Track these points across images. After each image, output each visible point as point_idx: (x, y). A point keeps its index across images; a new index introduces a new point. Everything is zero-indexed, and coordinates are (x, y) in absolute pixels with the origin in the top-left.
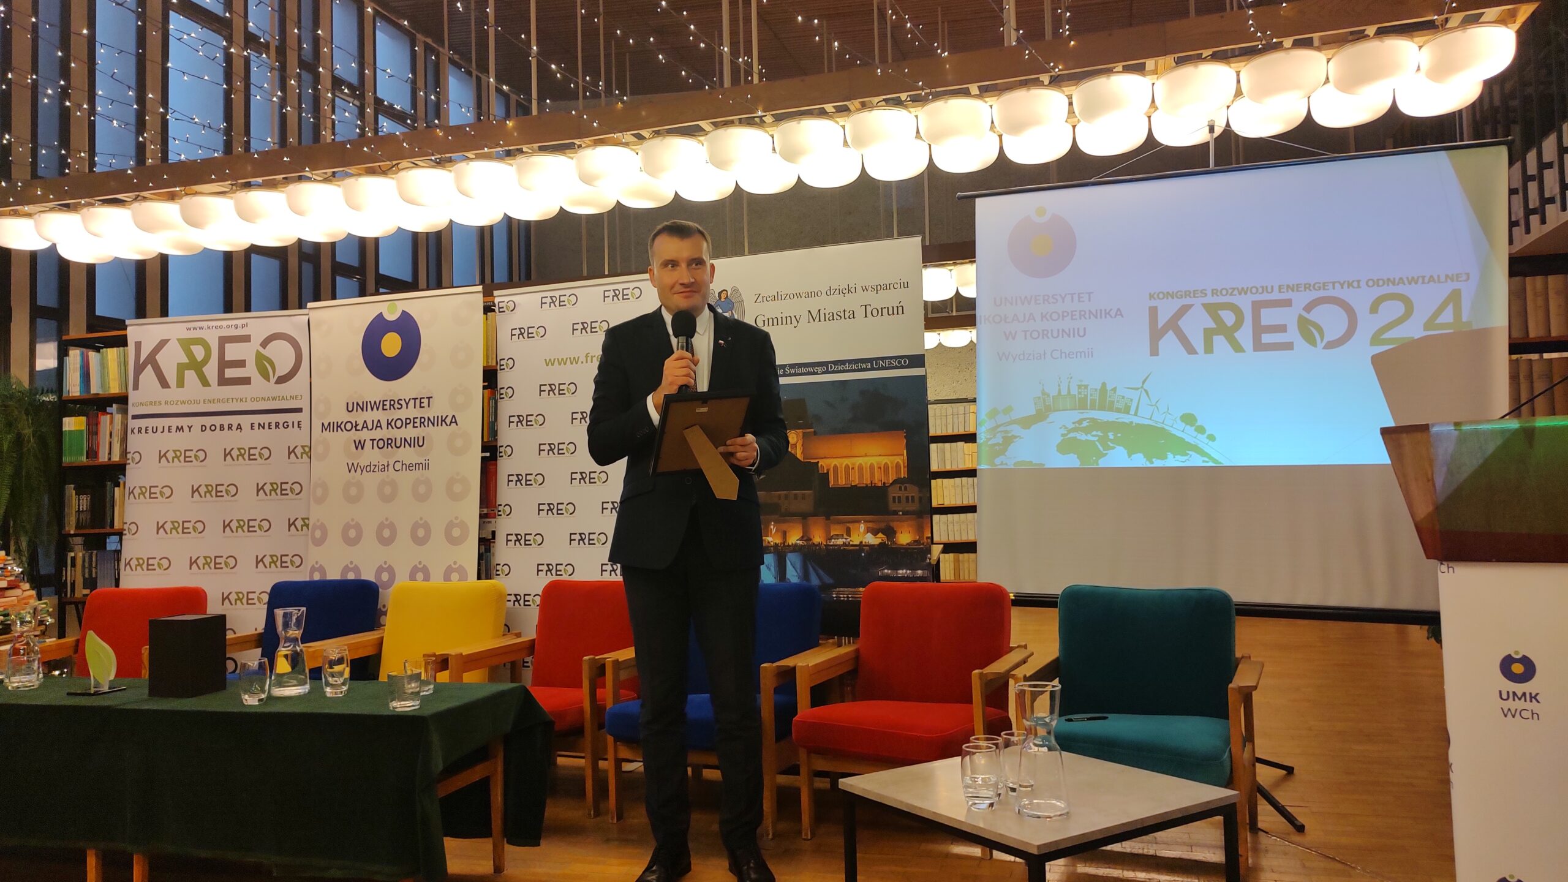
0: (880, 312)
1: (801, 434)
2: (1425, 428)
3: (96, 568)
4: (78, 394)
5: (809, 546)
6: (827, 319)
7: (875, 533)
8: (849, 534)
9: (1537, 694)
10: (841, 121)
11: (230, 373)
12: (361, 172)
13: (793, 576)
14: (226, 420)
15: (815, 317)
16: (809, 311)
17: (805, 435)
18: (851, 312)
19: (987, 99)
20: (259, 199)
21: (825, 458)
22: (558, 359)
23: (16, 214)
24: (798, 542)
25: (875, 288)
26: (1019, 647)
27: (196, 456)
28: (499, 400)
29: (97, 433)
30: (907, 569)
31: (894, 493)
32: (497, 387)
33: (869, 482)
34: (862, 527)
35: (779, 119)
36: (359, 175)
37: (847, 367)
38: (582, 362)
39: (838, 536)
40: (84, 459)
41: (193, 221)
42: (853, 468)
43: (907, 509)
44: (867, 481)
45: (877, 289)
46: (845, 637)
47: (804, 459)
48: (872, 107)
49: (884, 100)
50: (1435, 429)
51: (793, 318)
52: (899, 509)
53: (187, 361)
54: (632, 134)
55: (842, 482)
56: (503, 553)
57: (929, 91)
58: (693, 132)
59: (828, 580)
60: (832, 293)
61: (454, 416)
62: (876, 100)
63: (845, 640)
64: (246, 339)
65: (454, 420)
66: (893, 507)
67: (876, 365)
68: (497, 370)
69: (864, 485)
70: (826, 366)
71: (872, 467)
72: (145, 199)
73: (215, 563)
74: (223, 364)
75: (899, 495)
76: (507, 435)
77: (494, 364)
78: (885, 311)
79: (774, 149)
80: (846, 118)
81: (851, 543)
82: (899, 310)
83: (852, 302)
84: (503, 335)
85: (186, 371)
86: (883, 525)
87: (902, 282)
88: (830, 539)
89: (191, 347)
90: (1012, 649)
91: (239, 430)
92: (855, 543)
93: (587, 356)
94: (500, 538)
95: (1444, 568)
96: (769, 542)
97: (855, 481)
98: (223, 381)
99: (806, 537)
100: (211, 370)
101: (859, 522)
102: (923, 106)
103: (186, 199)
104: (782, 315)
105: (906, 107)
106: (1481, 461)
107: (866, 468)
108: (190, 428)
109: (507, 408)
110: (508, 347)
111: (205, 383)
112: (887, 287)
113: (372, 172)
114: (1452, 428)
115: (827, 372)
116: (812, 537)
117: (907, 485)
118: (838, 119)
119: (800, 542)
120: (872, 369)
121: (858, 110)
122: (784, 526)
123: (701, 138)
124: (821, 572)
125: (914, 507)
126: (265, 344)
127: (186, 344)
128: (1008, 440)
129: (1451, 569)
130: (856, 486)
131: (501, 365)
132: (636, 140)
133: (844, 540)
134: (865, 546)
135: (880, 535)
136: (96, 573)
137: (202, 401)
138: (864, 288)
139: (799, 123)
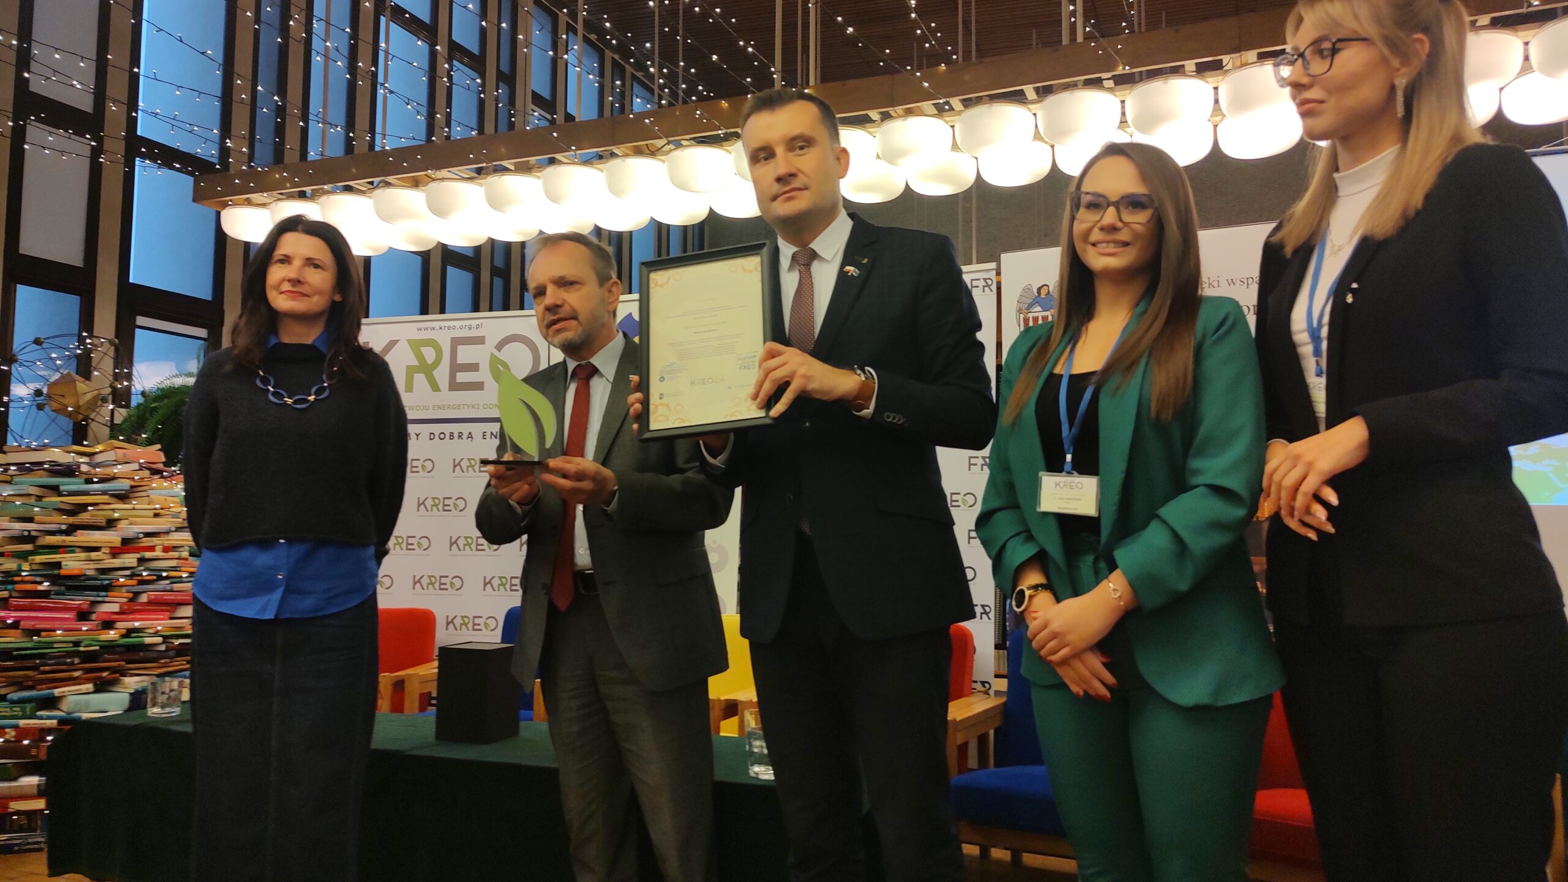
10: (1211, 81)
11: (462, 377)
12: (629, 152)
14: (455, 428)
20: (512, 184)
23: (249, 203)
25: (1245, 281)
27: (423, 466)
36: (626, 155)
41: (438, 210)
53: (417, 364)
58: (1016, 99)
62: (1251, 55)
64: (480, 340)
72: (388, 184)
73: (440, 583)
74: (456, 367)
80: (1220, 78)
85: (415, 375)
89: (421, 348)
91: (470, 439)
98: (454, 386)
100: (442, 374)
103: (433, 185)
108: (418, 435)
111: (435, 387)
113: (639, 152)
118: (1205, 79)
126: (500, 346)
127: (416, 346)
137: (431, 408)
138: (1230, 281)
139: (1166, 83)
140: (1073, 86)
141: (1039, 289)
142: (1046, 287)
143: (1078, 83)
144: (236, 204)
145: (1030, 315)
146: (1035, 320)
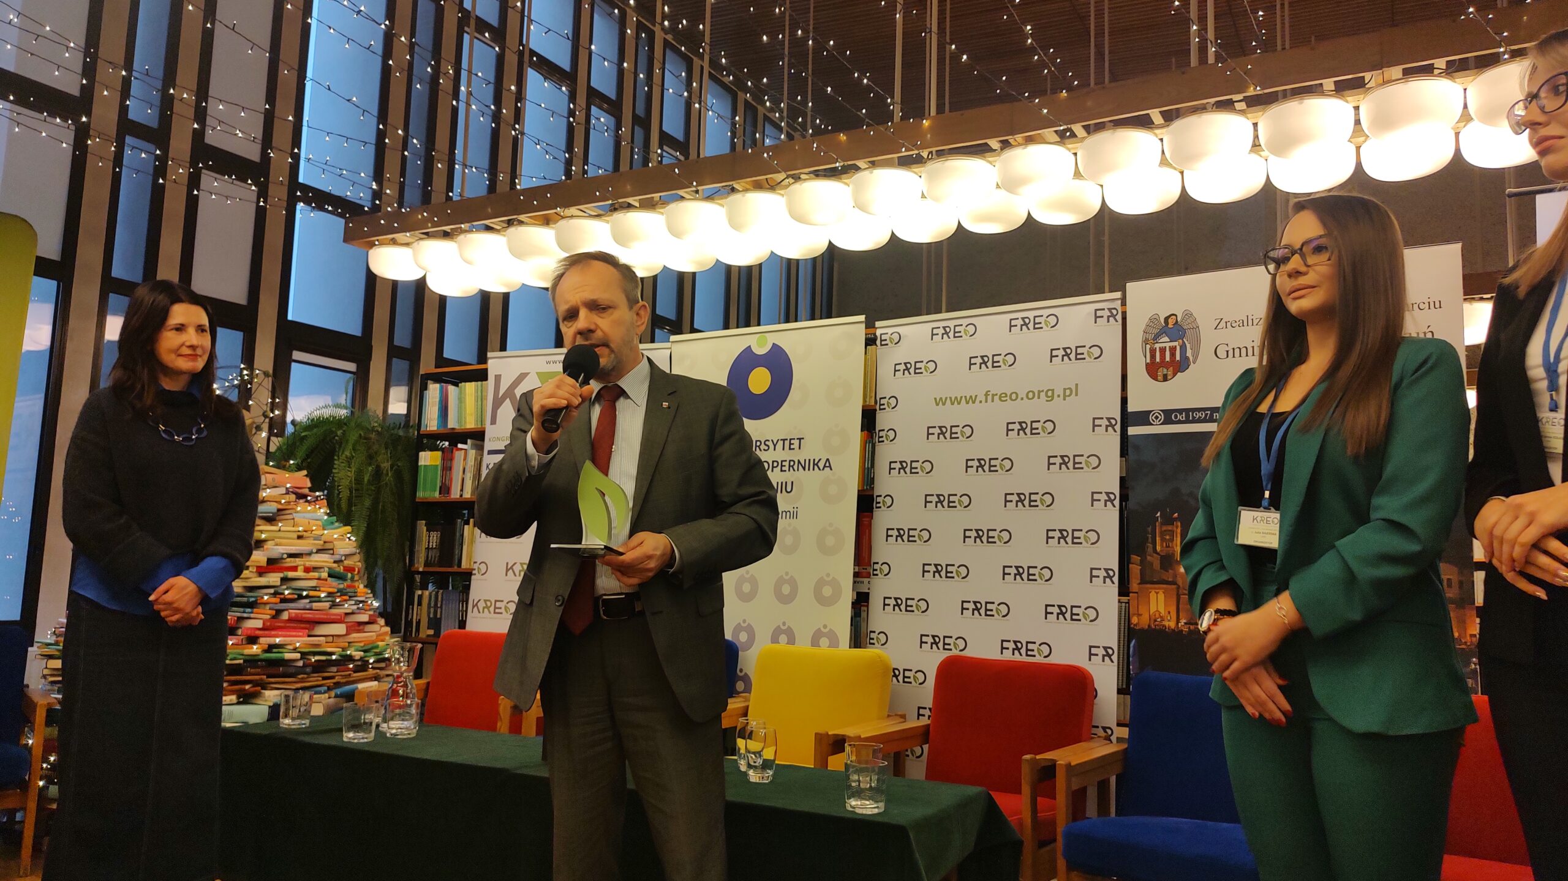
3: (441, 607)
4: (435, 428)
10: (1351, 100)
12: (748, 187)
20: (637, 220)
22: (951, 398)
23: (394, 242)
28: (877, 443)
29: (450, 469)
32: (875, 429)
36: (746, 190)
38: (981, 402)
40: (437, 494)
41: (567, 246)
56: (879, 618)
58: (1143, 124)
61: (828, 460)
62: (1396, 71)
65: (828, 465)
68: (876, 410)
72: (521, 223)
76: (886, 484)
77: (873, 404)
80: (1362, 96)
84: (885, 371)
87: (1431, 301)
93: (986, 395)
94: (876, 602)
102: (1475, 74)
103: (562, 223)
109: (886, 453)
110: (889, 384)
113: (758, 187)
118: (1346, 98)
121: (1377, 84)
123: (1151, 132)
131: (880, 405)
136: (441, 612)
139: (1301, 103)
140: (1203, 109)
141: (1167, 319)
142: (1174, 317)
143: (1207, 106)
144: (382, 244)
145: (1157, 346)
146: (1163, 350)
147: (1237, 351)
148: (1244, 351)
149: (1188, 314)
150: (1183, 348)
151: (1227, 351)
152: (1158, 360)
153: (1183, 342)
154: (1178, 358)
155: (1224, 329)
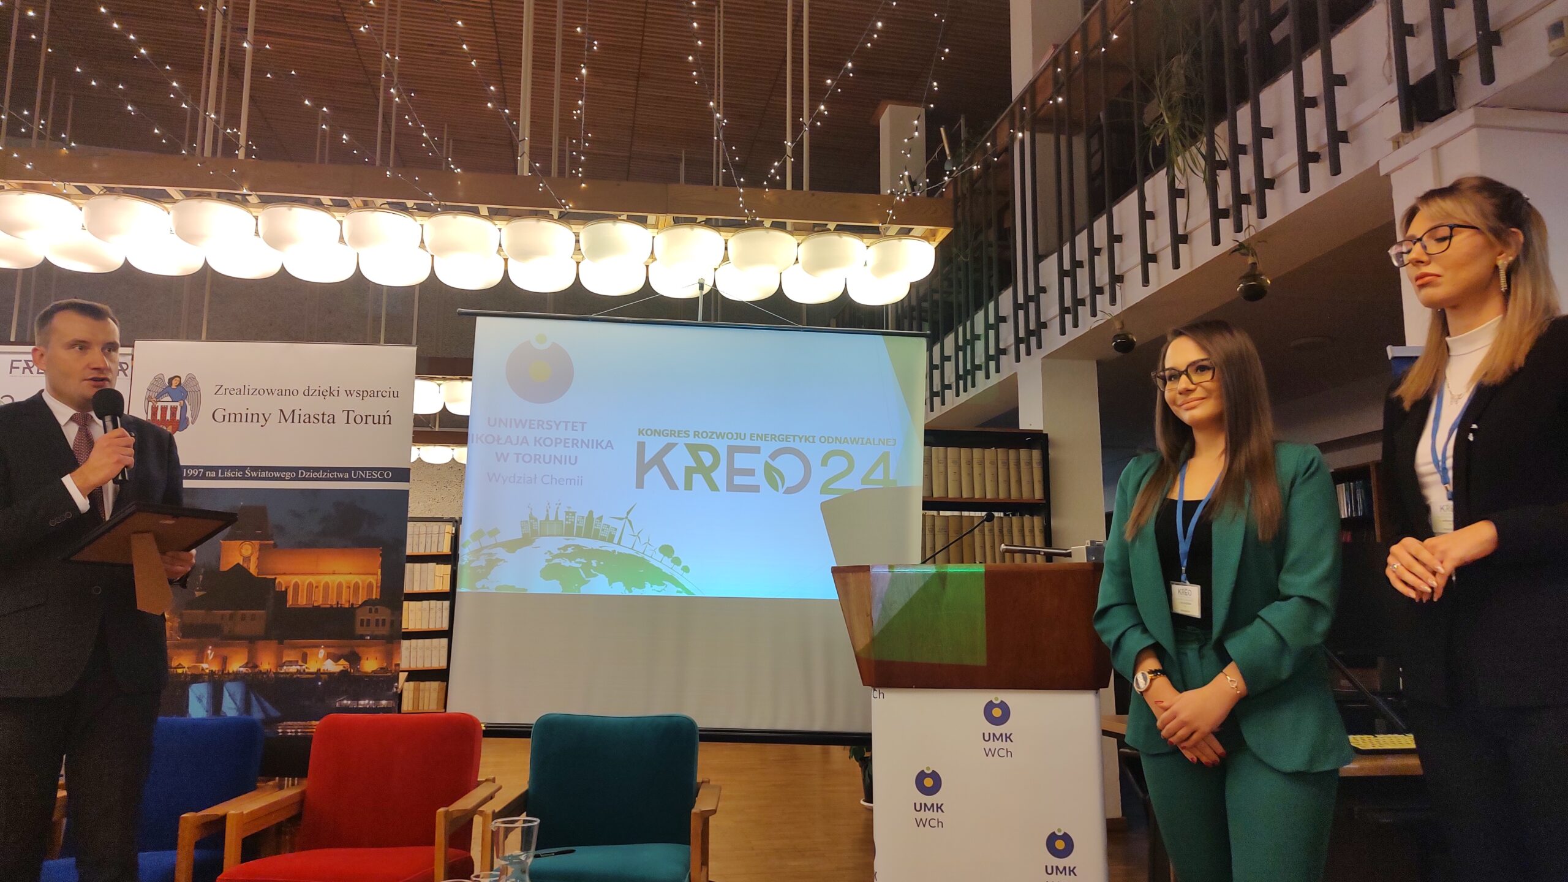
0: (365, 419)
1: (257, 547)
2: (866, 569)
5: (256, 674)
6: (302, 421)
7: (336, 659)
8: (305, 661)
9: (942, 805)
10: (339, 216)
13: (230, 708)
15: (288, 417)
16: (281, 411)
17: (262, 548)
18: (331, 416)
19: (496, 222)
21: (285, 574)
24: (241, 669)
25: (361, 393)
26: (487, 780)
30: (369, 700)
31: (362, 615)
33: (335, 602)
34: (322, 653)
35: (266, 201)
37: (320, 475)
39: (291, 663)
42: (317, 587)
43: (376, 633)
44: (332, 601)
45: (362, 394)
46: (289, 777)
47: (258, 574)
48: (376, 208)
49: (388, 203)
50: (873, 570)
51: (261, 416)
52: (369, 633)
54: (76, 186)
55: (302, 601)
57: (438, 203)
58: (158, 197)
59: (274, 713)
60: (310, 394)
62: (379, 201)
63: (287, 781)
66: (359, 630)
67: (355, 476)
69: (329, 606)
70: (296, 472)
71: (340, 585)
75: (369, 618)
78: (370, 419)
79: (257, 233)
80: (345, 214)
81: (307, 670)
82: (386, 419)
83: (333, 406)
86: (346, 651)
87: (391, 390)
88: (281, 666)
90: (479, 784)
92: (312, 670)
95: (876, 694)
96: (203, 669)
97: (318, 600)
99: (252, 663)
101: (318, 646)
102: (430, 217)
104: (247, 411)
105: (411, 214)
106: (908, 600)
107: (333, 588)
112: (374, 394)
114: (887, 570)
115: (296, 479)
116: (259, 663)
117: (378, 607)
118: (335, 214)
119: (243, 670)
120: (350, 479)
121: (359, 208)
122: (225, 652)
123: (167, 206)
124: (267, 705)
125: (384, 631)
128: (492, 563)
129: (881, 695)
130: (319, 606)
132: (80, 193)
133: (298, 667)
134: (322, 674)
135: (342, 662)
138: (348, 392)
139: (290, 210)
140: (208, 196)
141: (171, 380)
142: (178, 379)
143: (213, 194)
145: (159, 404)
146: (164, 409)
147: (233, 416)
148: (238, 416)
149: (191, 378)
150: (184, 409)
151: (224, 416)
152: (159, 417)
153: (184, 402)
154: (178, 417)
155: (223, 395)
